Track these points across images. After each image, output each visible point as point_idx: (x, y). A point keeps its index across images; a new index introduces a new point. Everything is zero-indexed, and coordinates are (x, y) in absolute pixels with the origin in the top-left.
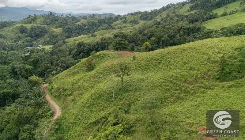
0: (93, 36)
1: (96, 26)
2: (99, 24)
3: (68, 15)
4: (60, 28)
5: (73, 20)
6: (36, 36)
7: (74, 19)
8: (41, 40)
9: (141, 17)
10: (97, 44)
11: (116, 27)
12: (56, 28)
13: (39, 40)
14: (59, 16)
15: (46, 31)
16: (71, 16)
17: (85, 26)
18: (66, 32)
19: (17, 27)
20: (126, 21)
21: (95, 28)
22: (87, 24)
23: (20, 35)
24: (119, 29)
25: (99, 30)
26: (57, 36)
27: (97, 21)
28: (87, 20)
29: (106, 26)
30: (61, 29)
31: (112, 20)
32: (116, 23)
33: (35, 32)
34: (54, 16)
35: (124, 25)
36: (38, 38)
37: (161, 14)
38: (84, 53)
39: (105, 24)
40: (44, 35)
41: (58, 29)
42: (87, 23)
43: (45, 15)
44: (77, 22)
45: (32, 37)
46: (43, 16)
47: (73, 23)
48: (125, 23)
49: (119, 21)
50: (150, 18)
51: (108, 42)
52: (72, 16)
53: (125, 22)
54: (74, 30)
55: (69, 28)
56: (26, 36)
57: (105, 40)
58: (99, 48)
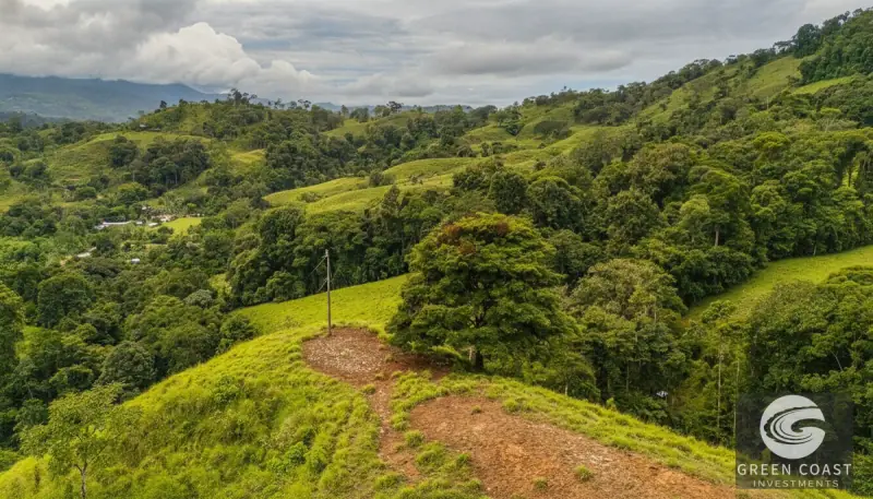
0: (376, 184)
1: (398, 145)
2: (412, 138)
3: (299, 104)
4: (258, 151)
5: (314, 122)
6: (163, 180)
7: (322, 118)
8: (179, 194)
9: (577, 112)
10: (366, 227)
11: (476, 147)
12: (245, 148)
13: (171, 192)
14: (265, 104)
15: (204, 159)
16: (311, 106)
17: (360, 143)
18: (275, 166)
19: (102, 143)
20: (516, 127)
21: (393, 153)
22: (367, 137)
23: (107, 172)
24: (485, 155)
25: (404, 161)
26: (239, 180)
27: (406, 127)
28: (370, 122)
29: (436, 143)
30: (262, 152)
31: (461, 124)
32: (475, 132)
33: (163, 164)
34: (248, 105)
35: (511, 141)
36: (170, 187)
37: (662, 102)
38: (293, 270)
39: (436, 137)
40: (195, 174)
41: (248, 154)
42: (365, 135)
43: (217, 101)
44: (330, 128)
45: (147, 182)
46: (207, 106)
47: (314, 133)
48: (514, 134)
49: (491, 127)
50: (617, 114)
51: (423, 214)
52: (315, 108)
53: (514, 131)
54: (312, 158)
55: (293, 150)
56: (128, 179)
57: (405, 202)
58: (373, 245)
